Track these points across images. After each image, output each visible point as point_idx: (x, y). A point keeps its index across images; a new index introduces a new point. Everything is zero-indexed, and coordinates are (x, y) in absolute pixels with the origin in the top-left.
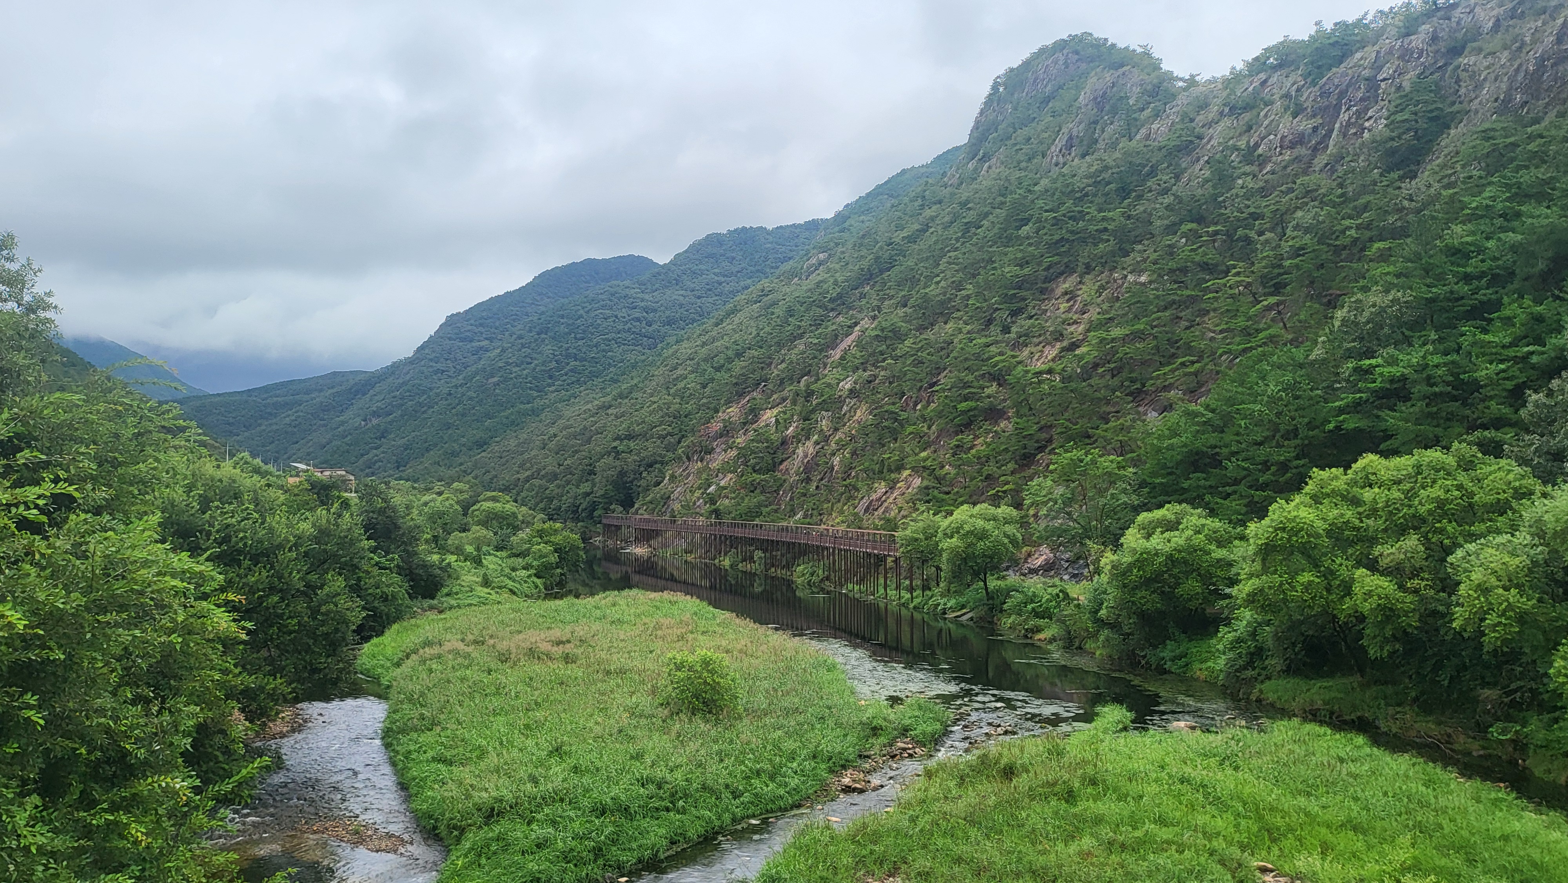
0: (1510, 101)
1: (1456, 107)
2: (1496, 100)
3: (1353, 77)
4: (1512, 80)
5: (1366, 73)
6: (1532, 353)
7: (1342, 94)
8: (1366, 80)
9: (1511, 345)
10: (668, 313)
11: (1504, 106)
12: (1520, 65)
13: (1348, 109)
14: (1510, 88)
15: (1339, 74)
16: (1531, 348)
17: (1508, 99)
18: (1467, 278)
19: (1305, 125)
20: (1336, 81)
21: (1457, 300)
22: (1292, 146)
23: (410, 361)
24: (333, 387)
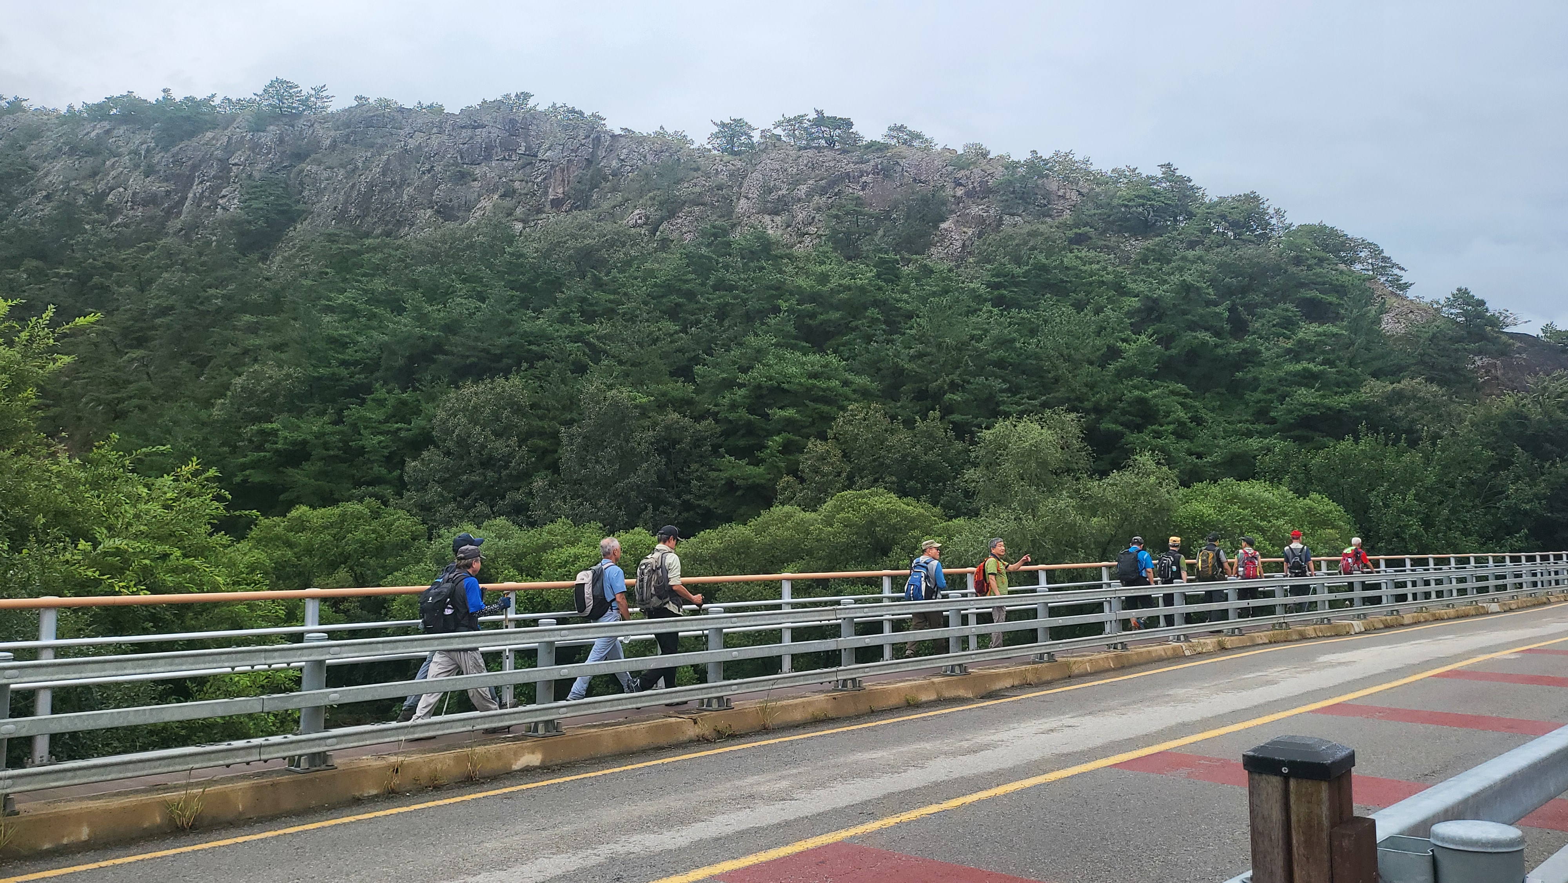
0: (346, 212)
1: (301, 206)
2: (335, 208)
3: (206, 153)
4: (348, 196)
5: (218, 153)
6: (399, 429)
7: (194, 168)
8: (219, 160)
9: (386, 421)
11: (341, 216)
12: (354, 185)
13: (201, 182)
14: (346, 202)
15: (192, 148)
16: (399, 425)
17: (345, 211)
18: (344, 363)
19: (157, 187)
20: (189, 153)
21: (338, 380)
22: (145, 203)
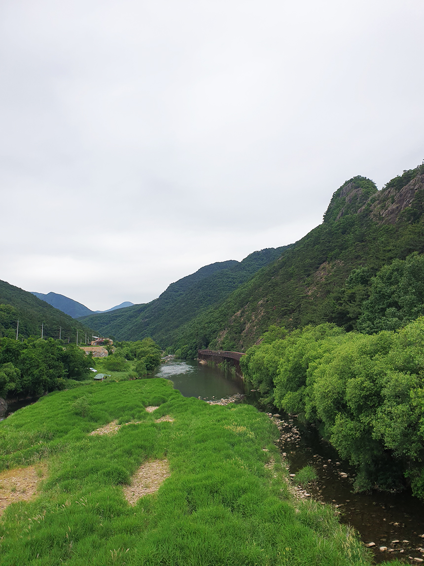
23: (158, 299)
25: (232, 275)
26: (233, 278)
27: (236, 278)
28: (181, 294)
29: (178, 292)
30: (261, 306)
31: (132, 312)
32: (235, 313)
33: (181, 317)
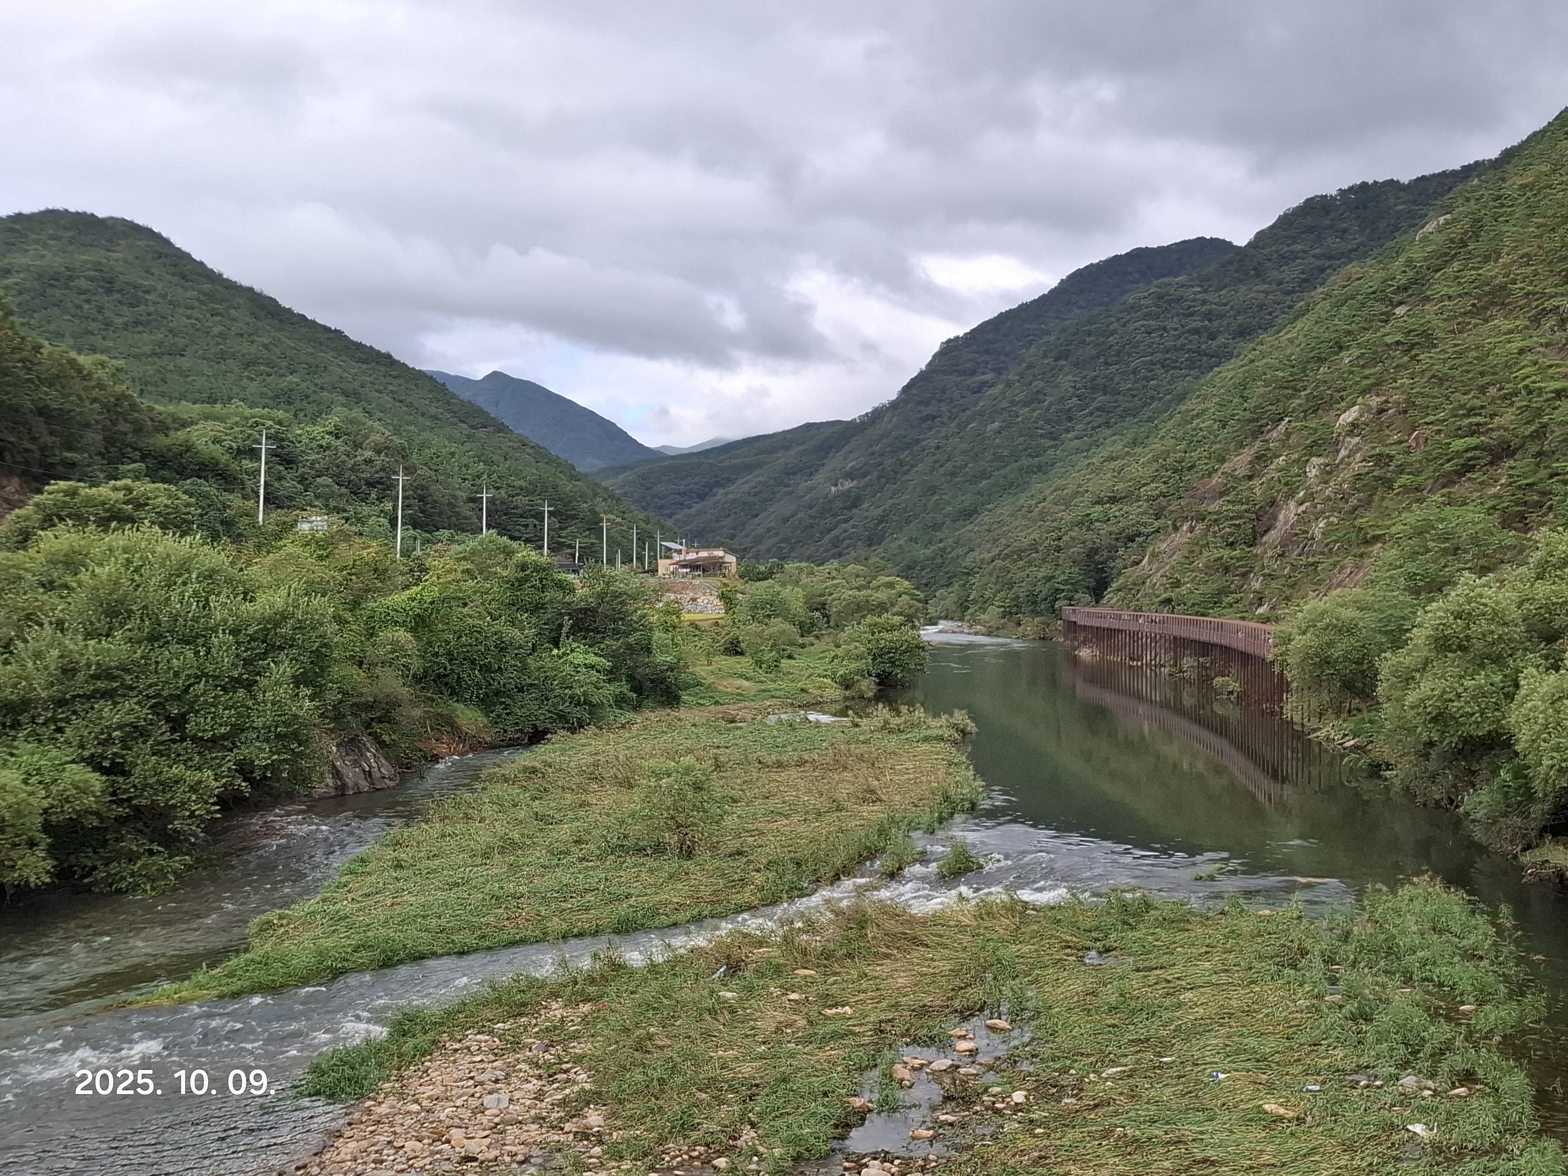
10: (1240, 319)
23: (894, 405)
24: (802, 443)
25: (1204, 302)
26: (1209, 316)
27: (1221, 316)
28: (984, 383)
29: (973, 373)
30: (1350, 434)
31: (792, 452)
32: (1223, 461)
33: (984, 475)
